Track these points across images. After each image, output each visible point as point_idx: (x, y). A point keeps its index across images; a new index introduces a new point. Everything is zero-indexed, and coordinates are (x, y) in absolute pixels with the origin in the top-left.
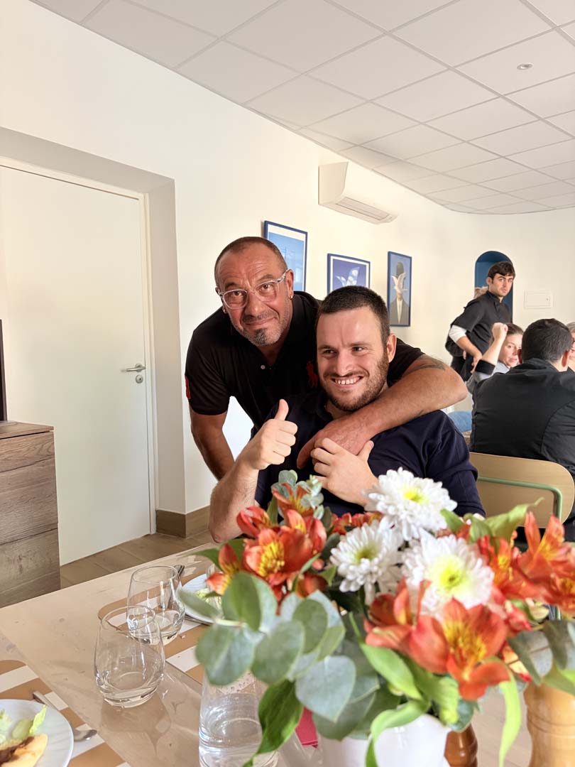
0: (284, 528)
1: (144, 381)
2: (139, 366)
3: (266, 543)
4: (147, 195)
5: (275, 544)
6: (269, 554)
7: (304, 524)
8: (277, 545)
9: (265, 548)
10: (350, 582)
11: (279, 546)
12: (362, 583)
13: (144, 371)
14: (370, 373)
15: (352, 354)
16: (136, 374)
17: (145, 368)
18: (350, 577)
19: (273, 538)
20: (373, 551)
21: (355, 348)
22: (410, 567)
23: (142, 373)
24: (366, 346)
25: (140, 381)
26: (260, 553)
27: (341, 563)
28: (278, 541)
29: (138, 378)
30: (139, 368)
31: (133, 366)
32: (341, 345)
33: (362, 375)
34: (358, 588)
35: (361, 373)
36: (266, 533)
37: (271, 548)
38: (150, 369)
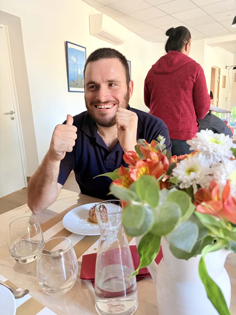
0: (149, 160)
1: (15, 119)
2: (12, 112)
3: (140, 167)
4: (7, 25)
5: (144, 168)
6: (141, 173)
7: (158, 158)
8: (145, 168)
9: (139, 170)
10: (184, 184)
11: (146, 169)
12: (191, 184)
13: (14, 114)
14: (120, 102)
15: (109, 88)
16: (11, 115)
17: (15, 113)
18: (184, 181)
19: (143, 165)
20: (195, 169)
21: (110, 84)
22: (219, 174)
23: (14, 115)
24: (117, 83)
25: (13, 119)
26: (137, 172)
27: (179, 175)
28: (146, 166)
29: (12, 117)
30: (12, 113)
31: (8, 112)
32: (101, 81)
33: (115, 103)
34: (189, 187)
35: (114, 102)
36: (140, 163)
37: (142, 170)
38: (17, 112)
